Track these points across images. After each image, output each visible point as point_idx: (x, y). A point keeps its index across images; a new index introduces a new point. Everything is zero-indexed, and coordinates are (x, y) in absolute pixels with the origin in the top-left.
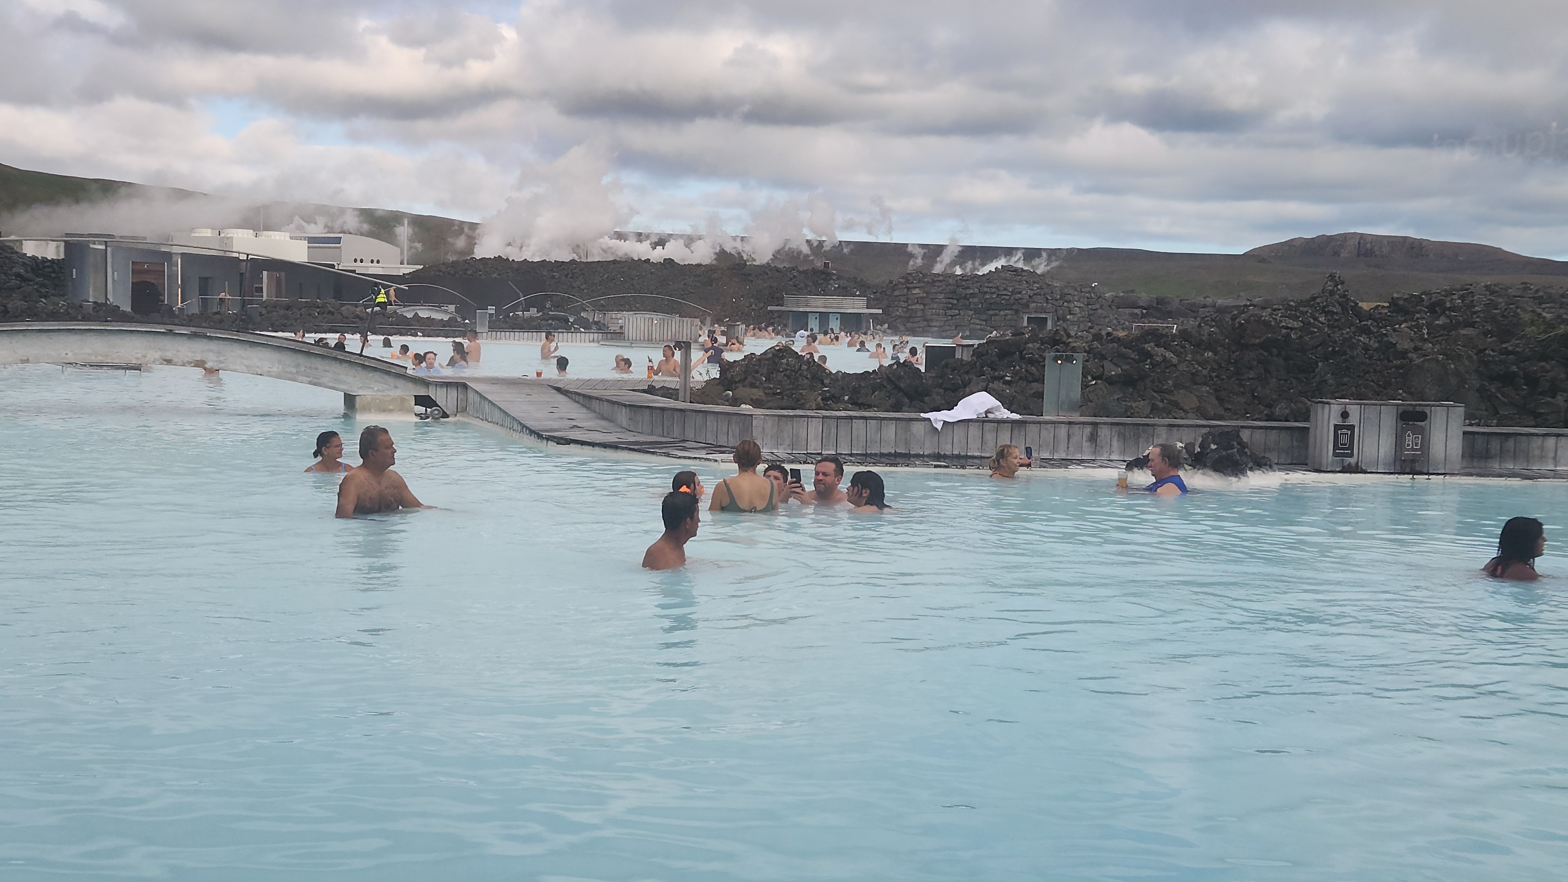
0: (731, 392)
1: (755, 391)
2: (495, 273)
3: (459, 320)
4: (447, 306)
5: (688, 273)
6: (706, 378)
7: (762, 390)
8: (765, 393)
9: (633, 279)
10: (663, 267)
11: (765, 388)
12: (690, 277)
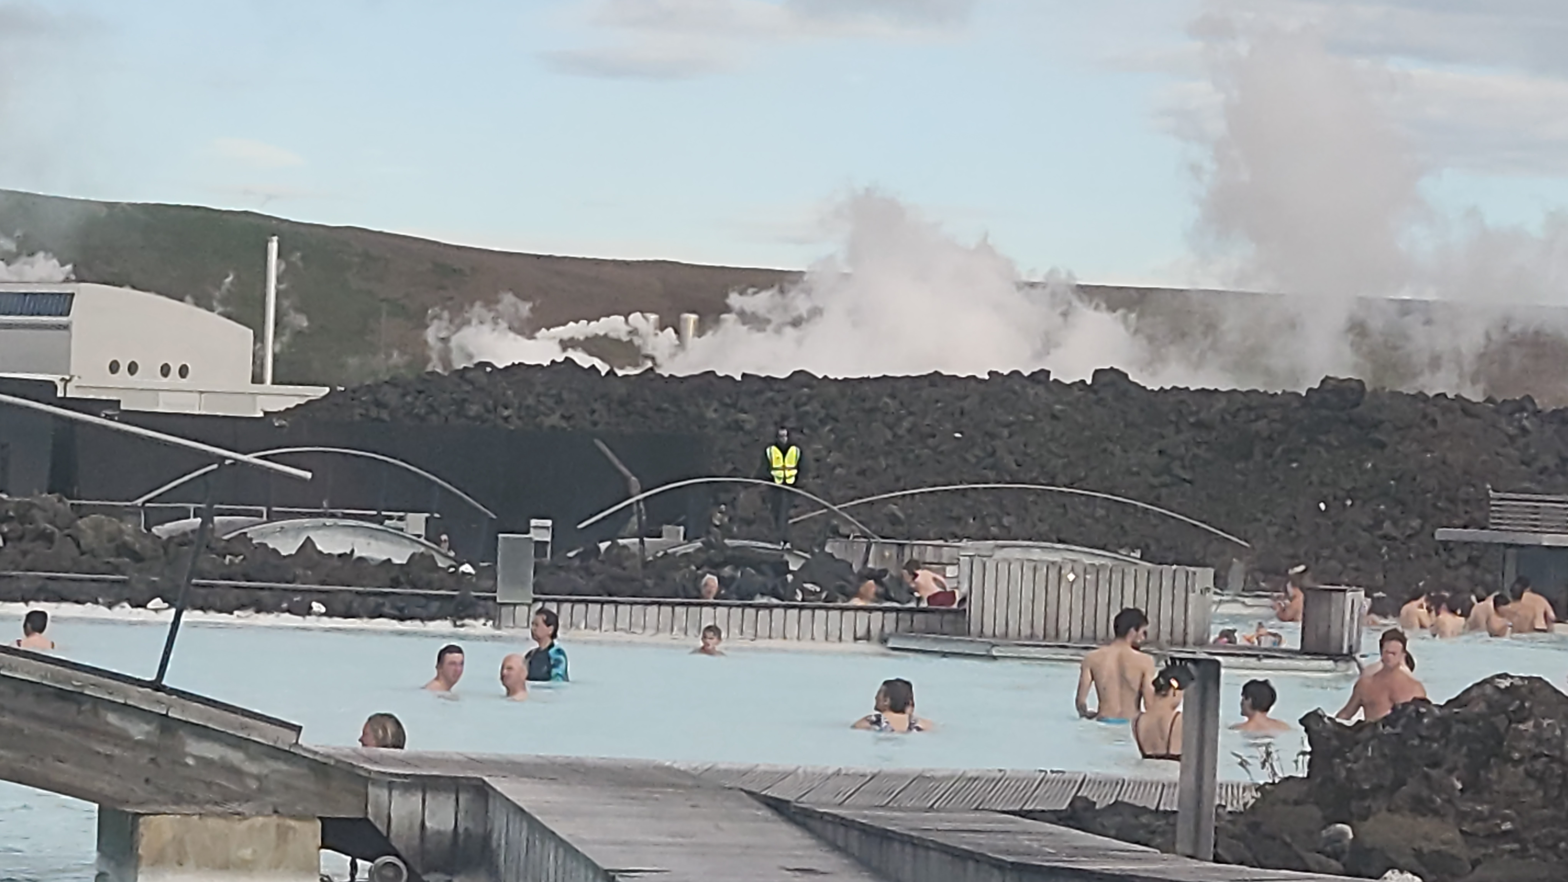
0: (1347, 828)
1: (1426, 824)
2: (553, 411)
3: (442, 563)
4: (401, 519)
5: (1173, 417)
6: (1263, 778)
7: (1450, 820)
8: (1461, 831)
9: (992, 436)
10: (1092, 396)
11: (1463, 816)
12: (1178, 431)
